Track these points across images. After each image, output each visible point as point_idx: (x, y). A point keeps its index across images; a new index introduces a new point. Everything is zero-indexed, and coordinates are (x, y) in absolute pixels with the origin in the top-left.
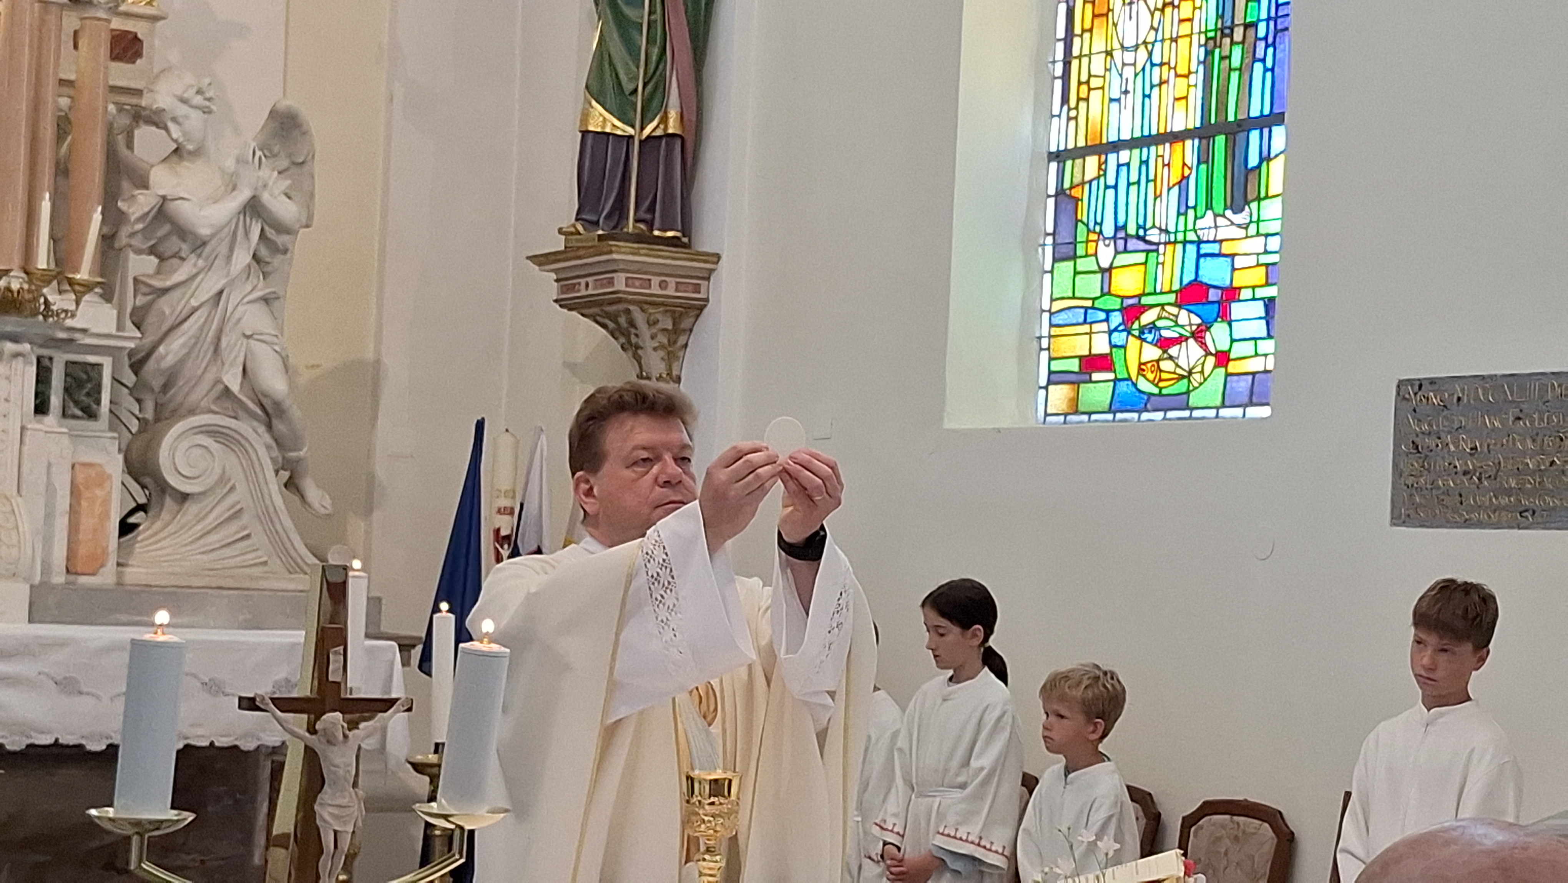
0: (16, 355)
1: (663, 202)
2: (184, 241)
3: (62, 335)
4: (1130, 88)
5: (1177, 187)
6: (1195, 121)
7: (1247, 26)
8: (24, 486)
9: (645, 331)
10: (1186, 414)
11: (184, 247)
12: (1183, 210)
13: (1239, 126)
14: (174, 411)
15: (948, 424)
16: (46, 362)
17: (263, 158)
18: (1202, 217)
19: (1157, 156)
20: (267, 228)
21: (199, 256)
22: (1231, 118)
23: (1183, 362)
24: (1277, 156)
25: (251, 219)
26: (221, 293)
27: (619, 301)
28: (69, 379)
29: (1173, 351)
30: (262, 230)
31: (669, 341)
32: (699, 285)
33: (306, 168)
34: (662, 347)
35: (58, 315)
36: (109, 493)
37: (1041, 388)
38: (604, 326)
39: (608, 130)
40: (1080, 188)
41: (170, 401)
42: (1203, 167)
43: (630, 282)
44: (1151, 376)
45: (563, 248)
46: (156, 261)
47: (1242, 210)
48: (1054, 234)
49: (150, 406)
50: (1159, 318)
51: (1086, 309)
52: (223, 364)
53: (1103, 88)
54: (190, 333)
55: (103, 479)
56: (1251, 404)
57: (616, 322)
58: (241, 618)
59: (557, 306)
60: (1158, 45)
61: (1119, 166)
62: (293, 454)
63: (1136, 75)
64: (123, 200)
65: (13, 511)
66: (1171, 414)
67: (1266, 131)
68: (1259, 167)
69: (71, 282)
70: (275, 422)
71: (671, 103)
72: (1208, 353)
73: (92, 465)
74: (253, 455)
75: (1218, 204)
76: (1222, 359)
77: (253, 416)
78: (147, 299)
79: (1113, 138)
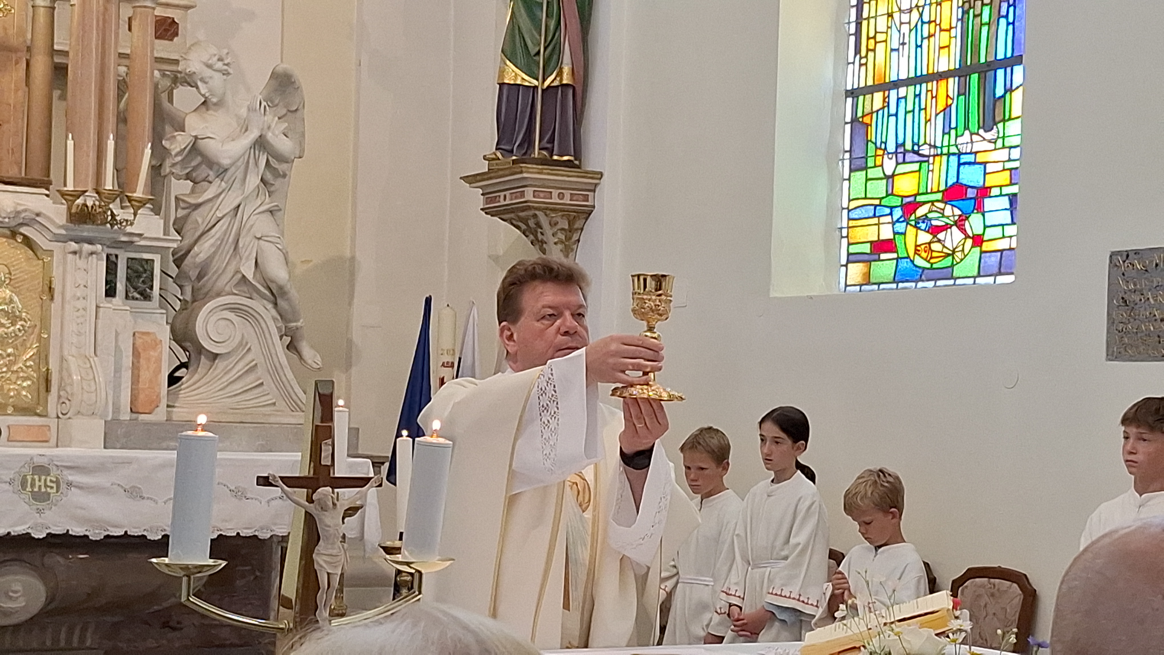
0: (92, 253)
1: (560, 135)
2: (211, 169)
3: (124, 239)
4: (906, 41)
5: (942, 113)
6: (955, 64)
8: (98, 348)
9: (548, 230)
10: (951, 282)
11: (211, 173)
12: (947, 130)
13: (988, 66)
14: (207, 294)
15: (773, 294)
16: (113, 258)
17: (267, 107)
18: (962, 135)
19: (927, 91)
20: (270, 158)
21: (222, 180)
22: (983, 60)
23: (948, 244)
24: (1017, 88)
25: (259, 152)
26: (239, 206)
27: (529, 208)
28: (129, 271)
29: (941, 236)
30: (268, 160)
31: (566, 237)
32: (588, 195)
33: (299, 113)
34: (561, 242)
35: (121, 223)
36: (161, 354)
37: (842, 266)
38: (517, 227)
39: (519, 82)
40: (869, 117)
41: (204, 286)
42: (962, 98)
43: (536, 193)
44: (924, 255)
45: (487, 170)
46: (192, 184)
47: (992, 129)
48: (850, 151)
49: (188, 290)
50: (930, 212)
51: (876, 206)
52: (241, 259)
53: (886, 41)
54: (217, 236)
55: (156, 343)
56: (1000, 273)
57: (527, 225)
58: (257, 443)
59: (483, 213)
60: (927, 8)
61: (898, 99)
62: (293, 324)
63: (911, 31)
64: (166, 140)
65: (91, 367)
66: (939, 283)
67: (1009, 70)
68: (1004, 97)
69: (130, 199)
70: (279, 301)
71: (565, 61)
72: (967, 236)
73: (148, 334)
74: (264, 325)
75: (974, 125)
76: (978, 240)
77: (263, 296)
78: (185, 212)
79: (894, 78)
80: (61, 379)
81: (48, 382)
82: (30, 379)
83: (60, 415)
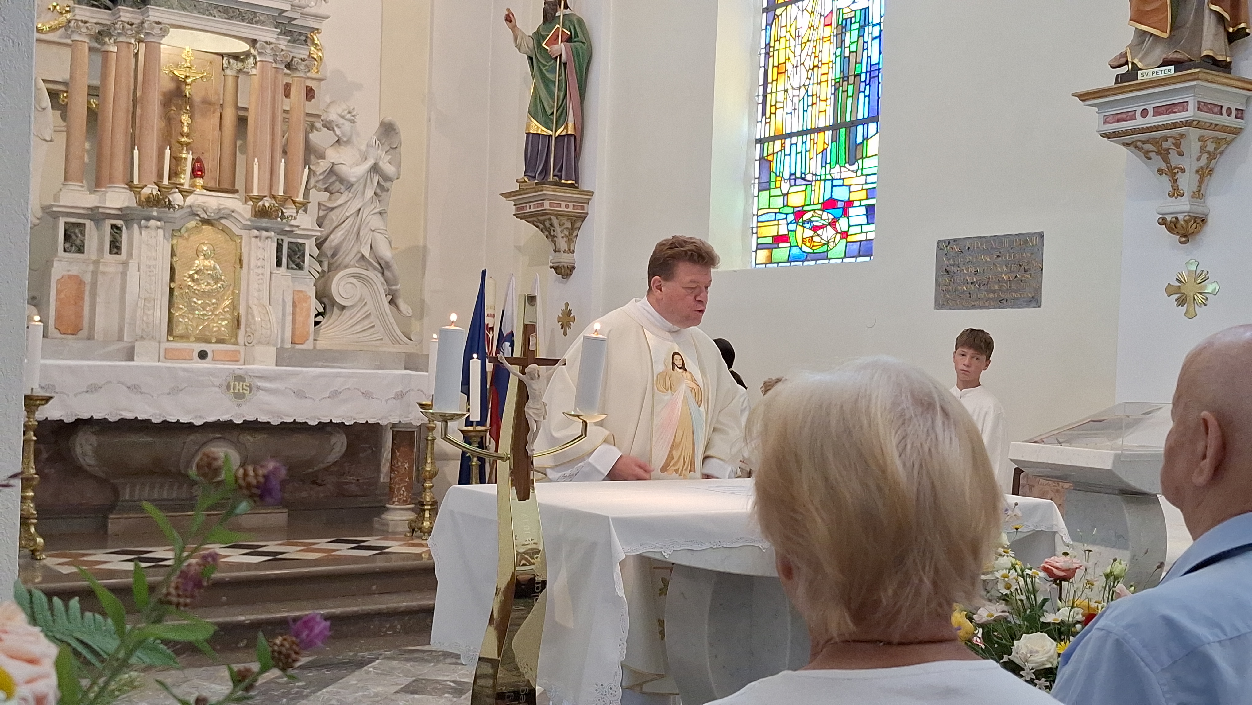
0: (267, 238)
1: (566, 167)
2: (342, 184)
3: (288, 229)
4: (797, 107)
5: (821, 154)
6: (830, 122)
7: (855, 76)
8: (272, 300)
9: (558, 229)
10: (827, 261)
11: (342, 187)
12: (824, 165)
13: (852, 123)
16: (280, 242)
17: (379, 144)
18: (834, 168)
19: (811, 139)
21: (349, 192)
22: (848, 120)
23: (824, 237)
24: (871, 137)
25: (373, 174)
26: (360, 209)
27: (547, 214)
28: (290, 250)
29: (820, 232)
30: (379, 179)
31: (569, 233)
32: (583, 206)
33: (398, 149)
34: (566, 236)
35: (287, 219)
36: (310, 305)
37: (753, 251)
38: (537, 227)
39: (539, 132)
40: (772, 156)
41: (336, 261)
42: (834, 144)
43: (551, 204)
44: (808, 244)
46: (329, 194)
47: (855, 163)
48: (759, 179)
49: (326, 264)
50: (812, 217)
51: (776, 213)
52: (361, 244)
53: (783, 108)
54: (345, 229)
55: (306, 298)
56: (858, 256)
57: (544, 225)
58: (375, 364)
59: (515, 217)
60: (811, 86)
61: (791, 144)
62: (394, 287)
63: (800, 101)
64: (313, 164)
65: (267, 312)
66: (818, 262)
67: (865, 126)
68: (862, 143)
69: (294, 202)
70: (386, 272)
71: (569, 119)
72: (837, 232)
73: (301, 292)
74: (375, 287)
75: (842, 161)
76: (845, 235)
77: (375, 268)
78: (326, 212)
79: (788, 131)
80: (247, 320)
81: (238, 321)
82: (227, 320)
83: (247, 344)
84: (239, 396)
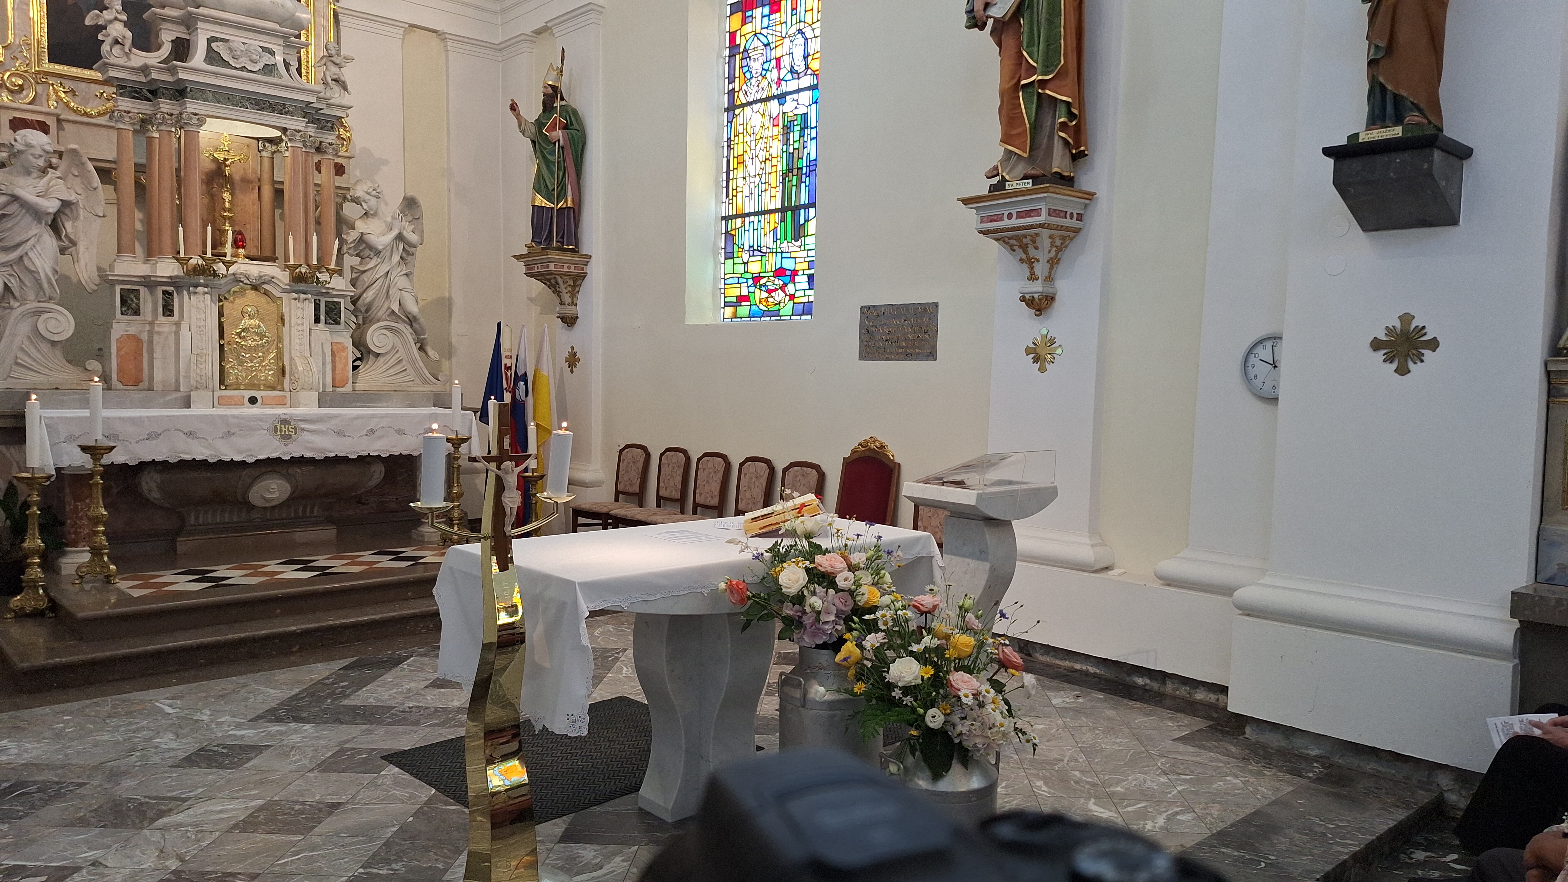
0: (306, 299)
1: (567, 235)
2: (371, 251)
3: (324, 291)
7: (798, 169)
8: (312, 352)
10: (779, 318)
11: (372, 253)
13: (796, 208)
14: (370, 320)
15: (686, 323)
16: (318, 302)
17: (402, 217)
21: (378, 258)
22: (793, 204)
23: (777, 298)
24: (811, 220)
25: (399, 242)
26: (388, 272)
27: (552, 274)
28: (328, 308)
29: (773, 294)
30: (404, 246)
31: (571, 289)
32: (583, 267)
33: (419, 219)
34: (569, 292)
35: (322, 283)
36: (346, 353)
37: (722, 308)
39: (543, 205)
41: (368, 317)
42: (783, 223)
43: (556, 266)
44: (764, 304)
45: (526, 253)
46: (359, 259)
47: (799, 240)
48: (725, 249)
49: (360, 318)
50: (767, 282)
51: (739, 278)
52: (391, 301)
54: (377, 288)
55: (344, 349)
56: (803, 314)
57: (550, 282)
59: (525, 276)
62: (421, 337)
64: (345, 234)
65: (309, 363)
66: (772, 318)
67: (807, 210)
68: (804, 224)
69: (328, 269)
70: (413, 324)
71: (569, 194)
73: (339, 342)
75: (789, 238)
76: (792, 297)
77: (404, 322)
78: (357, 275)
79: (747, 211)
80: (291, 369)
82: (273, 370)
83: (291, 390)
84: (286, 437)
